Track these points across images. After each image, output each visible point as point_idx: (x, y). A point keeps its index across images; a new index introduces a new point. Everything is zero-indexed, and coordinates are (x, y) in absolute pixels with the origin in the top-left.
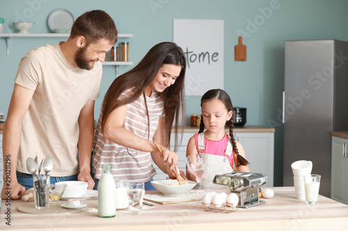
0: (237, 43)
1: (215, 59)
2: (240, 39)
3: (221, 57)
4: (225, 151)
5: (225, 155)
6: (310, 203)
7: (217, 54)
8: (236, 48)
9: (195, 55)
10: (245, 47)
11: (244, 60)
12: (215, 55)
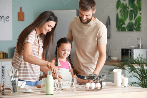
0: (19, 11)
1: (7, 20)
2: (21, 8)
3: (11, 19)
4: (69, 67)
5: (69, 69)
6: (125, 87)
7: (9, 17)
8: (18, 13)
10: (23, 13)
11: (23, 20)
12: (7, 18)
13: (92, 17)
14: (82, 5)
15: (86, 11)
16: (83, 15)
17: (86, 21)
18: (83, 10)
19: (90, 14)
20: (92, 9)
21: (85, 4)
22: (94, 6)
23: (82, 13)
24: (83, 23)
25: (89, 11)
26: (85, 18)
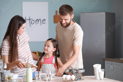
1: (44, 22)
2: (56, 12)
4: (52, 62)
5: (52, 63)
7: (45, 20)
9: (34, 20)
12: (44, 20)
13: (70, 22)
14: (61, 10)
15: (64, 15)
16: (62, 20)
17: (65, 25)
18: (62, 15)
19: (68, 18)
20: (69, 14)
21: (63, 10)
22: (71, 12)
23: (61, 18)
24: (63, 27)
25: (67, 16)
26: (64, 22)
